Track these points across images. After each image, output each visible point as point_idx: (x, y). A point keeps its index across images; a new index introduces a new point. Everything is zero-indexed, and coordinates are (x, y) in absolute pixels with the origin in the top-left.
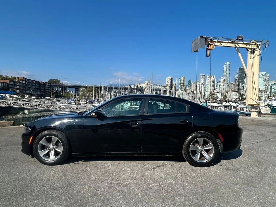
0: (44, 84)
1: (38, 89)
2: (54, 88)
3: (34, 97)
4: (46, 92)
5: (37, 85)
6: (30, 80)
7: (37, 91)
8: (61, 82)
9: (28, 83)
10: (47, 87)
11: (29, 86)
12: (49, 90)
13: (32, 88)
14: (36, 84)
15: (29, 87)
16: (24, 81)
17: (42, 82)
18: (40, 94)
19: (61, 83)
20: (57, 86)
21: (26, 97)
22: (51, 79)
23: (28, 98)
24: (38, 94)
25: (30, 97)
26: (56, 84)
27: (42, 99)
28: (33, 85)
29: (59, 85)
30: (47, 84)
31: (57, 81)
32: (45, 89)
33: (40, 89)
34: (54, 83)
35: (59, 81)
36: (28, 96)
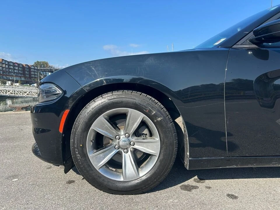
0: (29, 68)
1: (21, 74)
2: (42, 73)
3: (18, 84)
4: (32, 77)
5: (20, 69)
6: (11, 62)
7: (20, 77)
8: (50, 64)
9: (9, 66)
10: (33, 71)
11: (10, 70)
12: (35, 75)
13: (14, 73)
14: (19, 67)
15: (10, 72)
16: (4, 64)
17: (26, 65)
18: (24, 80)
19: (50, 66)
20: (45, 71)
21: (7, 84)
22: (38, 62)
23: (10, 85)
24: (23, 80)
25: (12, 84)
26: (44, 67)
27: (27, 86)
28: (14, 69)
29: (47, 68)
30: (33, 67)
31: (45, 64)
32: (30, 74)
33: (24, 74)
34: (41, 67)
35: (47, 64)
36: (10, 82)
